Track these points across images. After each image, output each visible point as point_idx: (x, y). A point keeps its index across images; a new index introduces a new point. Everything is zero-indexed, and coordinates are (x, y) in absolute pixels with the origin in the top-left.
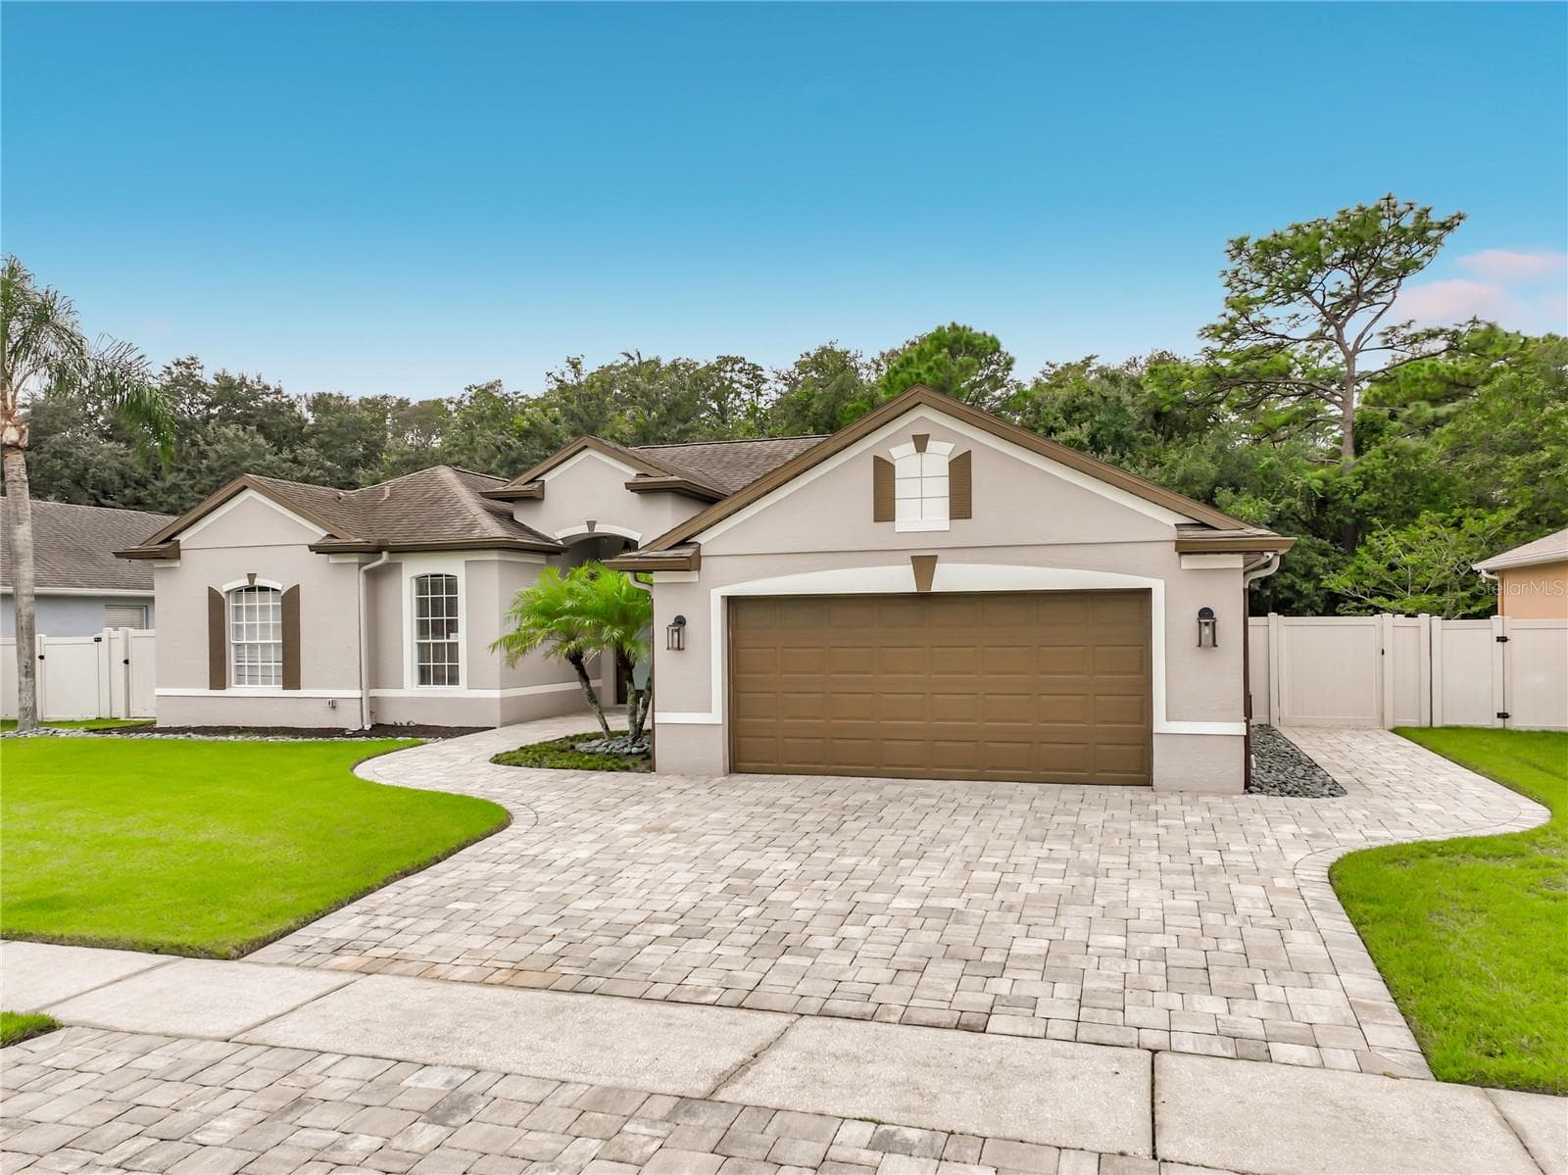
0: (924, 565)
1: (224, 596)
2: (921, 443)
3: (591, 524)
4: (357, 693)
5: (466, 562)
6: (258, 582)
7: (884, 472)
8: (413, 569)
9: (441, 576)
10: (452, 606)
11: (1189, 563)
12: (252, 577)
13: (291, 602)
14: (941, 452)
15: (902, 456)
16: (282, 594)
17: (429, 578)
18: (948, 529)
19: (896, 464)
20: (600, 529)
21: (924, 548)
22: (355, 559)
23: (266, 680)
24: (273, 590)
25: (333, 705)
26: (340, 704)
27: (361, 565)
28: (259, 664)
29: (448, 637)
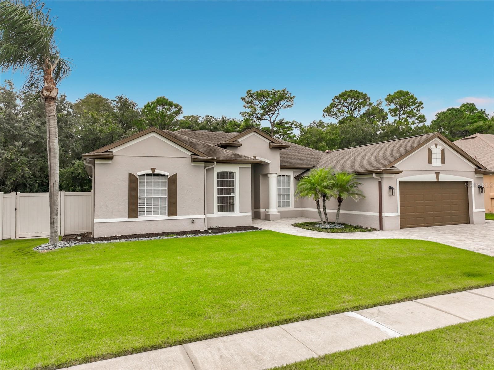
0: (437, 174)
1: (137, 177)
2: (436, 145)
3: (255, 157)
4: (203, 216)
5: (239, 167)
6: (156, 172)
7: (430, 151)
8: (218, 169)
9: (228, 172)
10: (232, 183)
11: (476, 176)
12: (153, 169)
13: (173, 181)
14: (440, 148)
15: (433, 147)
16: (169, 177)
17: (223, 173)
18: (441, 166)
19: (432, 150)
20: (257, 158)
21: (437, 170)
22: (203, 164)
23: (156, 213)
24: (162, 175)
25: (193, 222)
26: (196, 221)
27: (205, 167)
28: (153, 206)
29: (230, 194)
